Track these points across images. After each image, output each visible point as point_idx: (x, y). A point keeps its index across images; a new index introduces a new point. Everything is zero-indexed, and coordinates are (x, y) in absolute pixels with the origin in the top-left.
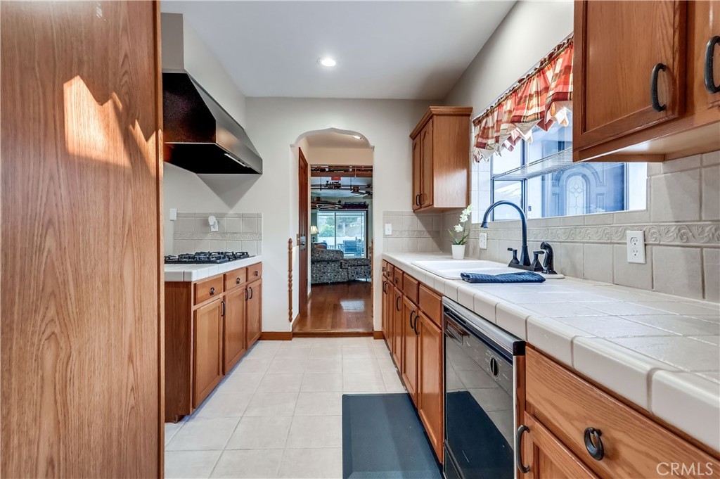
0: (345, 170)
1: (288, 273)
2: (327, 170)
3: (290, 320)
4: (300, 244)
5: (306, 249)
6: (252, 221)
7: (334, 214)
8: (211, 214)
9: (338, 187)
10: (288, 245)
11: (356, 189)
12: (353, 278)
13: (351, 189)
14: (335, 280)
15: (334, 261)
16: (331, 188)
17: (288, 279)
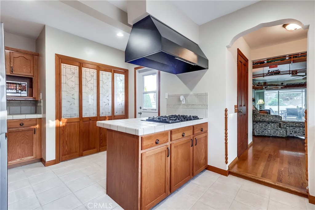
0: (282, 60)
1: (224, 131)
2: (266, 62)
3: (227, 162)
4: (238, 111)
5: (246, 115)
6: (203, 97)
7: (277, 92)
8: (182, 95)
9: (278, 73)
10: (224, 112)
11: (294, 73)
12: (291, 135)
13: (290, 74)
14: (275, 135)
15: (273, 122)
16: (272, 75)
17: (224, 135)
